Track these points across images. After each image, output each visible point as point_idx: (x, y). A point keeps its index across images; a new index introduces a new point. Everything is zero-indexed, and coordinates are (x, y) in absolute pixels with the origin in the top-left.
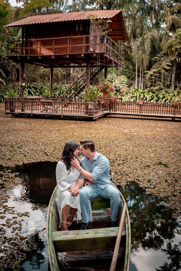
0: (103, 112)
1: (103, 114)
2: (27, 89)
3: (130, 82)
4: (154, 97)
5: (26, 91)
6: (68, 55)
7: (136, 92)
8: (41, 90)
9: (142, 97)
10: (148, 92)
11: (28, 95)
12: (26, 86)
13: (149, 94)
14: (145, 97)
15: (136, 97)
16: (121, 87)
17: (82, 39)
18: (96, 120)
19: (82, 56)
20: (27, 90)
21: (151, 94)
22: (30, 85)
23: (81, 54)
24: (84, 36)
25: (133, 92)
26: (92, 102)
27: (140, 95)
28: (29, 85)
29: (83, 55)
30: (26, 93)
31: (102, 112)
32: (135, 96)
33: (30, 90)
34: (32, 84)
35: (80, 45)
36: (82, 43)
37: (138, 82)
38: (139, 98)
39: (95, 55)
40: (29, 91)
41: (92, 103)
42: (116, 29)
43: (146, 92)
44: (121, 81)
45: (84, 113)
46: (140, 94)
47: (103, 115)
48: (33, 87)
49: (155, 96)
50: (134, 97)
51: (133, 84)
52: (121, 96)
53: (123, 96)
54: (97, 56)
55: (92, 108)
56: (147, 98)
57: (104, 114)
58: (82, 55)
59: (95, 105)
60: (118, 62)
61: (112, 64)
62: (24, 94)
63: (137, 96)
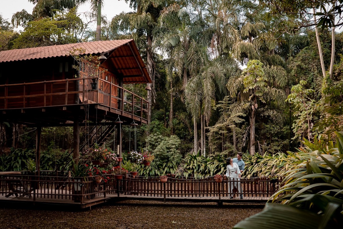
0: (105, 196)
1: (104, 198)
2: (20, 159)
3: (186, 145)
4: (221, 168)
5: (18, 162)
6: (44, 108)
7: (193, 161)
8: (42, 160)
9: (202, 168)
10: (212, 159)
11: (21, 169)
12: (19, 154)
13: (214, 164)
14: (208, 169)
15: (193, 169)
16: (139, 156)
17: (64, 85)
18: (87, 209)
19: (64, 109)
20: (20, 161)
21: (216, 163)
22: (25, 153)
23: (62, 107)
24: (68, 79)
25: (189, 161)
26: (79, 181)
27: (199, 166)
28: (23, 152)
29: (66, 108)
30: (18, 166)
31: (103, 195)
32: (191, 167)
33: (25, 161)
34: (30, 151)
35: (61, 94)
36: (64, 90)
37: (199, 145)
38: (197, 170)
39: (82, 108)
40: (22, 162)
41: (79, 183)
42: (131, 67)
43: (209, 161)
44: (169, 144)
45: (71, 199)
46: (200, 163)
47: (104, 200)
48: (30, 156)
49: (222, 166)
50: (189, 169)
51: (191, 148)
52: (170, 169)
53: (171, 168)
54: (86, 110)
55: (79, 189)
56: (210, 170)
57: (107, 200)
58: (64, 107)
59: (83, 185)
60: (132, 117)
61: (117, 121)
62: (15, 167)
63: (194, 167)
